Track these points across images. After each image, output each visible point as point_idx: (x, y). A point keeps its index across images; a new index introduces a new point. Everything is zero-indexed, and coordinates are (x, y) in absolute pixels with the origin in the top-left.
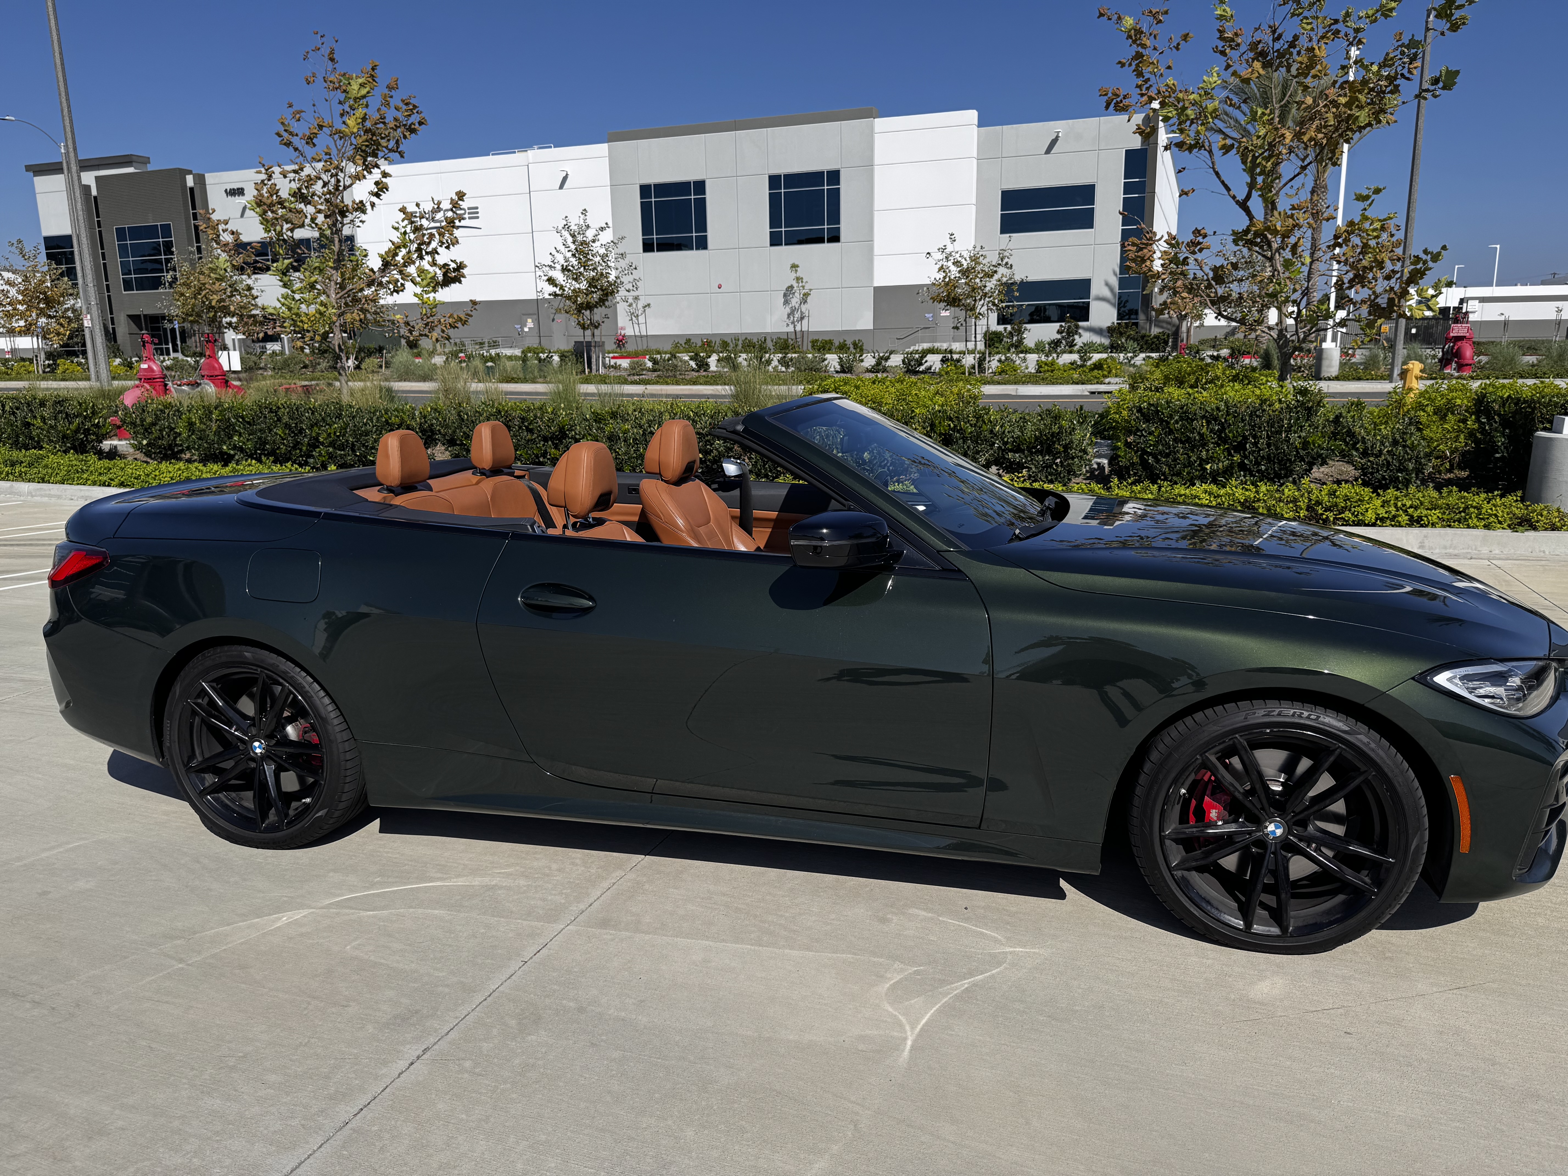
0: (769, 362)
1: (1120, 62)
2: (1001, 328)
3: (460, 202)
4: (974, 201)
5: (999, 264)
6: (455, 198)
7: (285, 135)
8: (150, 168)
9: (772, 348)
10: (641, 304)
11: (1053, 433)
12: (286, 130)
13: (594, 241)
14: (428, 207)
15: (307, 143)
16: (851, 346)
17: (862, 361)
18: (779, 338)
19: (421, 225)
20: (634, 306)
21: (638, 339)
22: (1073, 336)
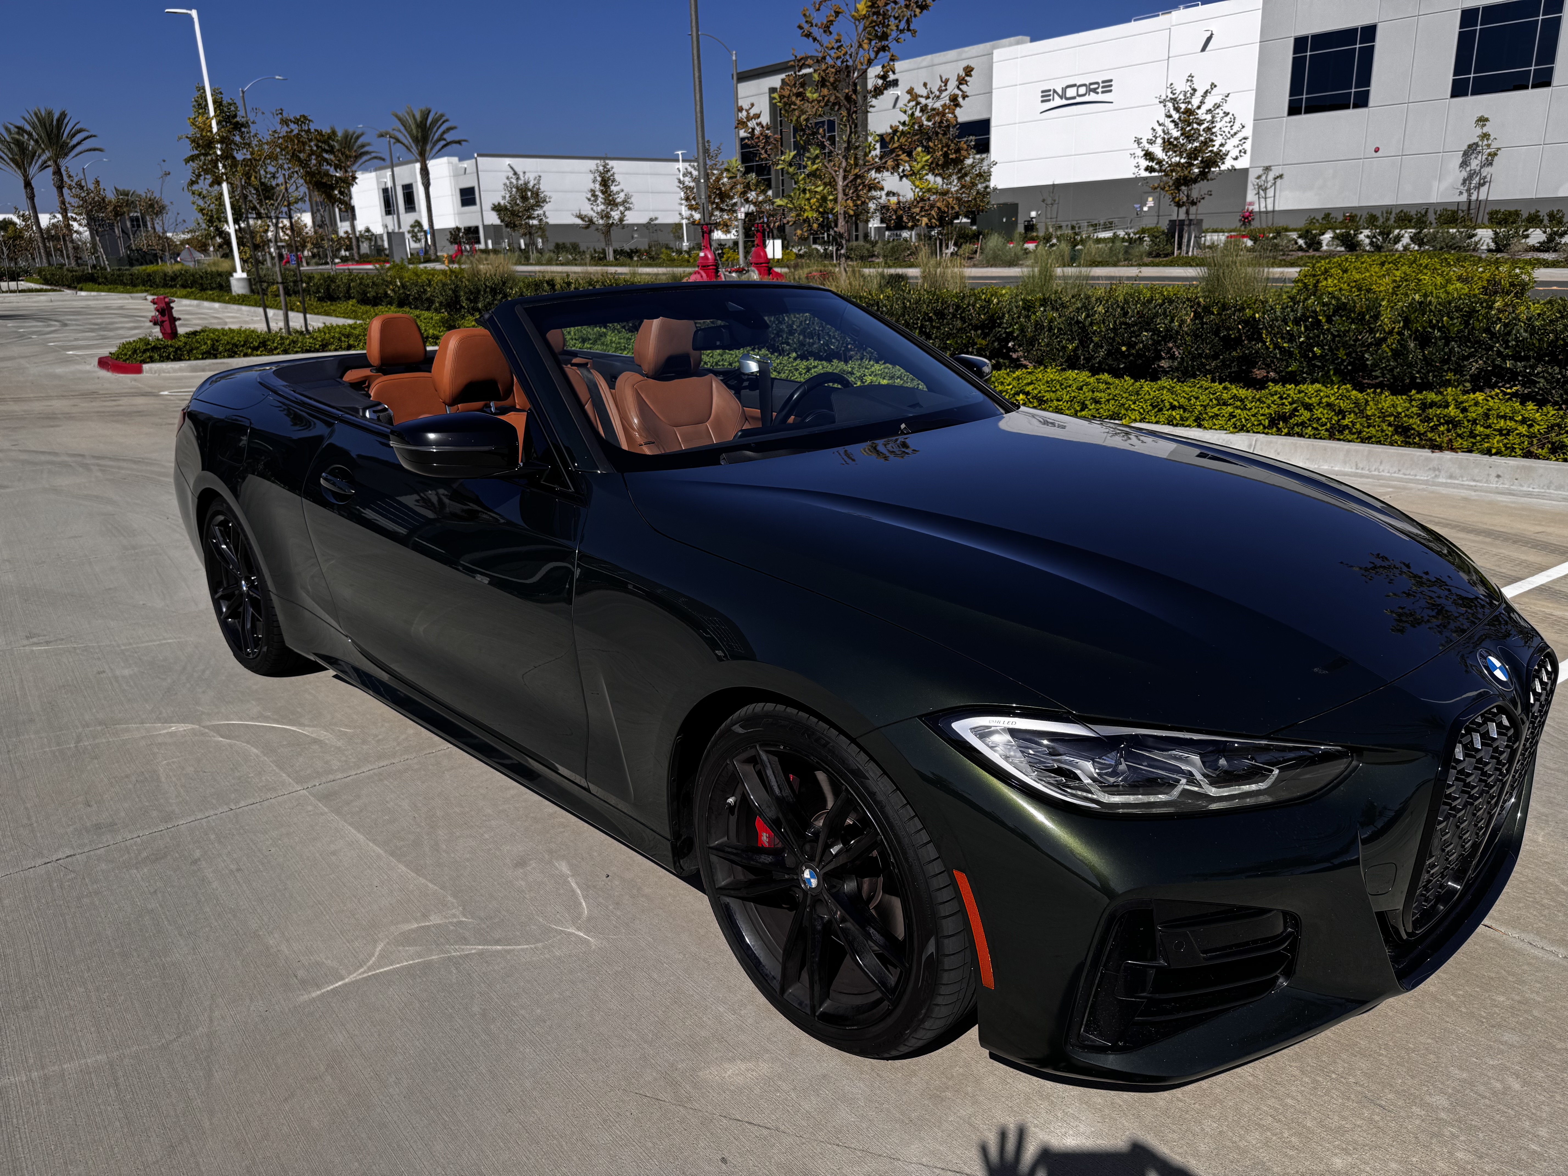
0: (1398, 239)
3: (967, 78)
6: (962, 74)
9: (1434, 221)
10: (1271, 176)
14: (935, 86)
15: (824, 32)
16: (1546, 219)
17: (1527, 236)
18: (1446, 210)
19: (926, 105)
20: (1264, 178)
21: (1264, 216)
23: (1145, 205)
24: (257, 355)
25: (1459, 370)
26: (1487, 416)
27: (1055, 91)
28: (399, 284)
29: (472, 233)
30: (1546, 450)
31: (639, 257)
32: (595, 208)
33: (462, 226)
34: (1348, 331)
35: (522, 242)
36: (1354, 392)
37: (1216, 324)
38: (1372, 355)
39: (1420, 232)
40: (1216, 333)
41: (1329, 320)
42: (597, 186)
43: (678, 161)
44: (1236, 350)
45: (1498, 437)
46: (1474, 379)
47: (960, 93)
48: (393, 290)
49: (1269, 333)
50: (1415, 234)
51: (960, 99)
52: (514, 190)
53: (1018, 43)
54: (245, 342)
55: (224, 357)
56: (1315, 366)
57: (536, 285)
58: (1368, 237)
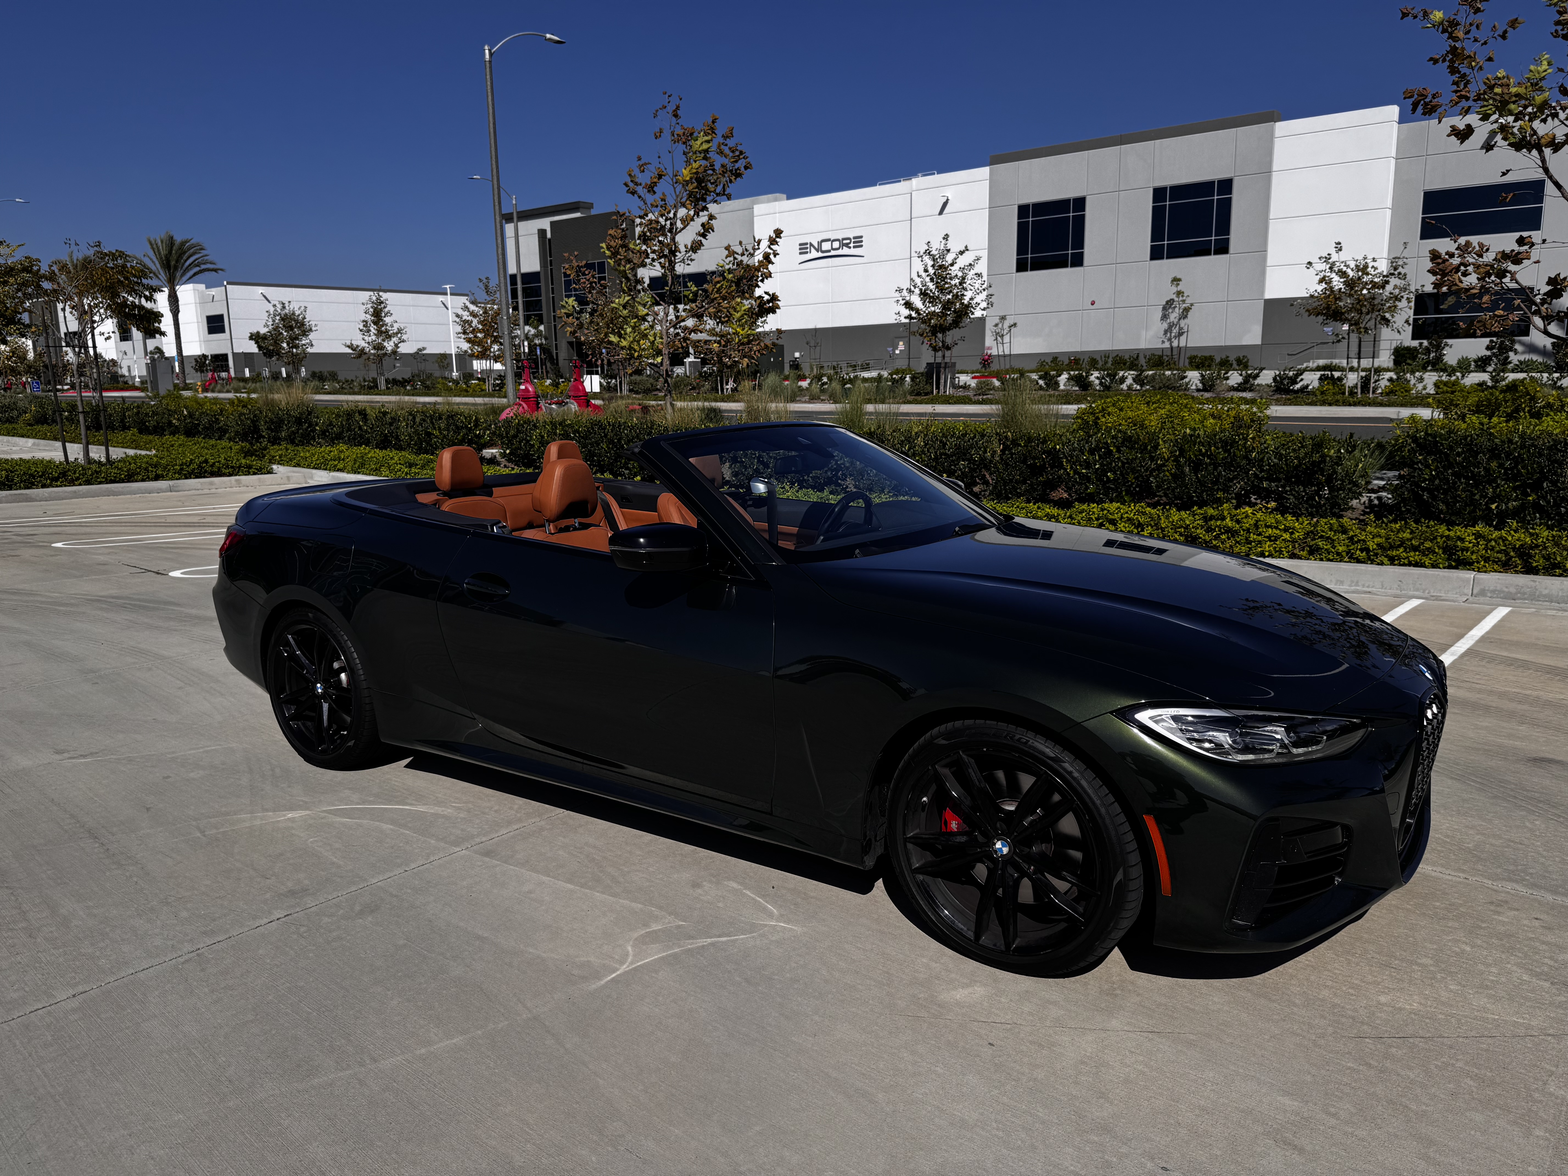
0: (1123, 380)
1: (1431, 59)
2: (1415, 343)
3: (777, 239)
4: (1389, 204)
5: (1393, 274)
6: (773, 235)
7: (631, 185)
8: (593, 212)
9: (1148, 365)
10: (1007, 324)
11: (1314, 462)
12: (632, 181)
13: (952, 265)
15: (649, 191)
16: (1238, 363)
17: (1227, 378)
18: (1155, 355)
19: (742, 261)
20: (1000, 326)
21: (1002, 359)
22: (1507, 352)
23: (897, 348)
24: (57, 486)
25: (1226, 490)
26: (1256, 526)
27: (811, 245)
28: (185, 413)
29: (220, 361)
30: (1305, 552)
31: (412, 386)
32: (366, 338)
33: (208, 353)
34: (1135, 459)
35: (283, 370)
36: (1148, 509)
37: (1023, 454)
38: (1155, 478)
39: (1140, 375)
40: (1024, 462)
41: (1119, 451)
42: (369, 317)
43: (446, 294)
44: (1042, 476)
45: (1268, 543)
46: (1238, 496)
47: (771, 252)
48: (178, 420)
49: (1068, 461)
50: (1137, 376)
51: (772, 256)
52: (278, 318)
53: (776, 200)
54: (43, 473)
55: (20, 488)
56: (1109, 488)
57: (348, 415)
58: (1098, 378)
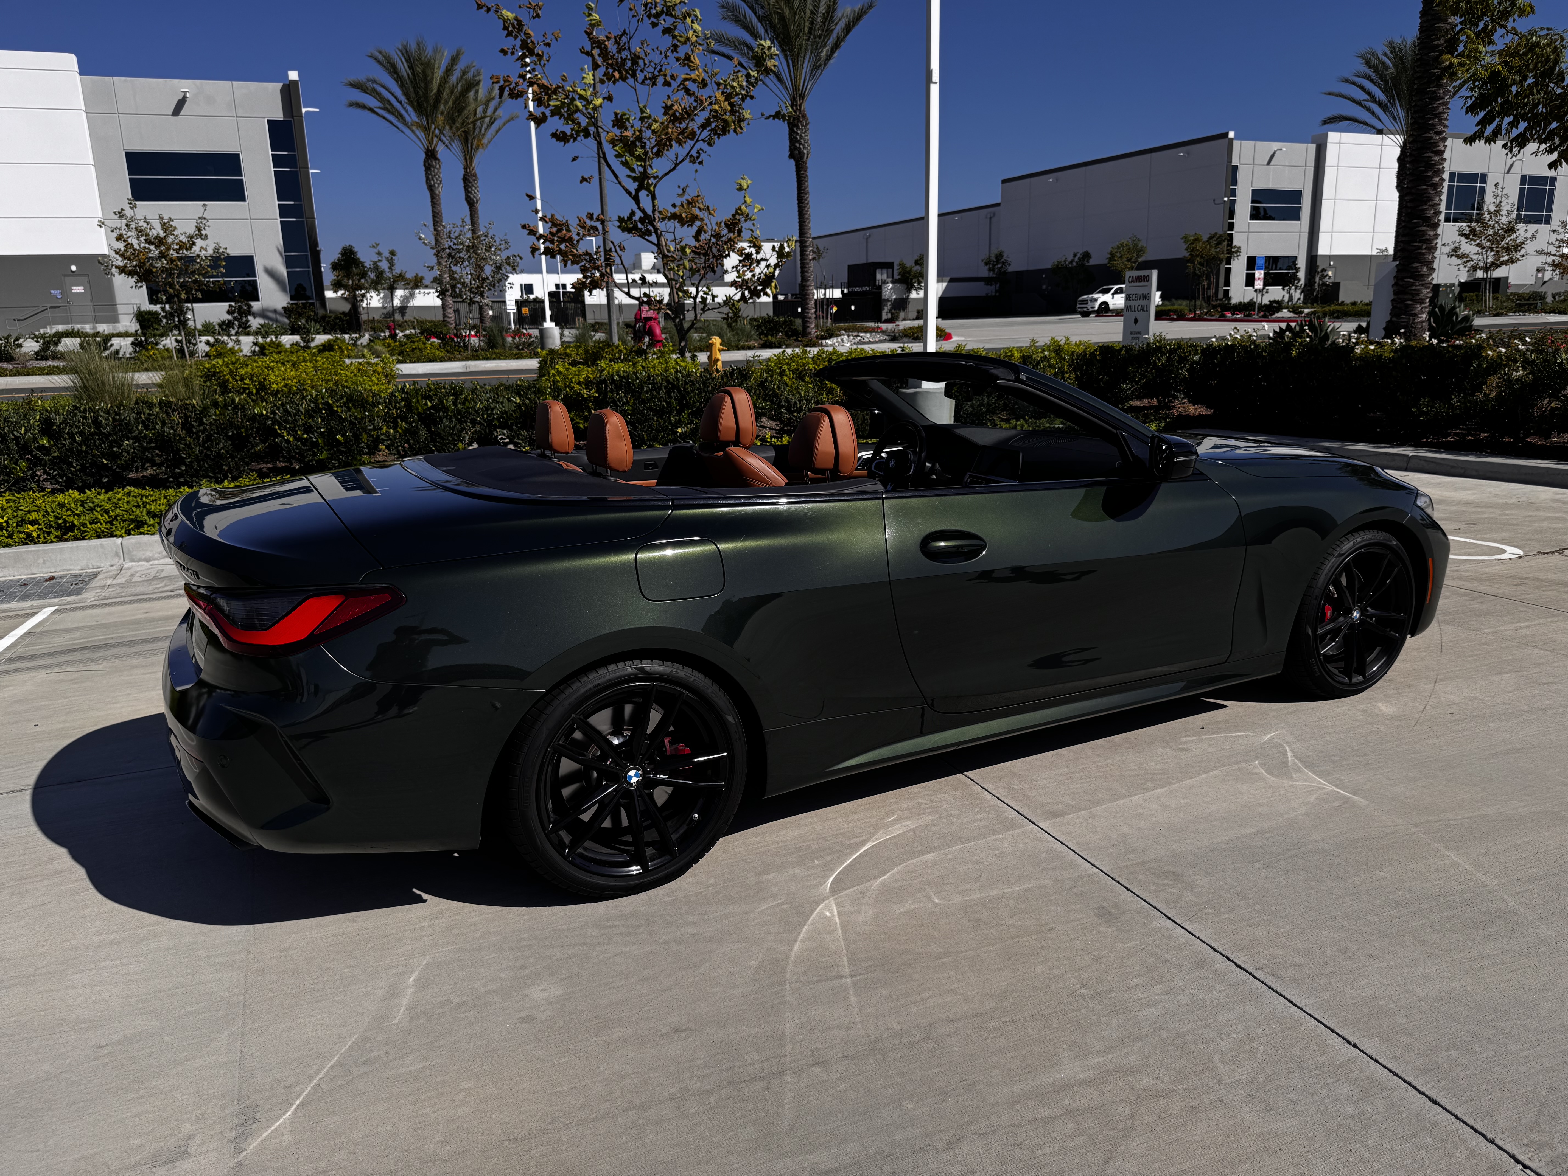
4: (91, 162)
22: (246, 316)
